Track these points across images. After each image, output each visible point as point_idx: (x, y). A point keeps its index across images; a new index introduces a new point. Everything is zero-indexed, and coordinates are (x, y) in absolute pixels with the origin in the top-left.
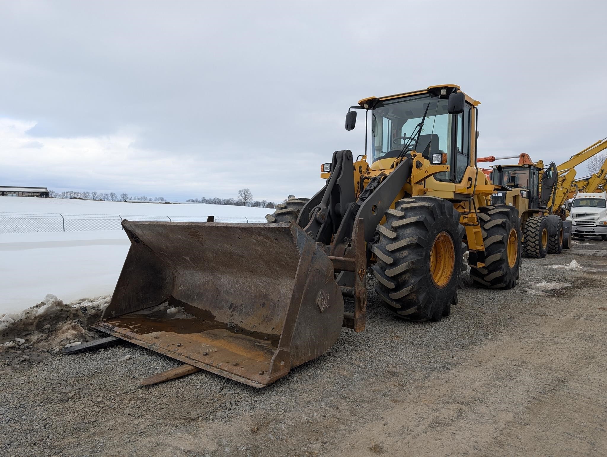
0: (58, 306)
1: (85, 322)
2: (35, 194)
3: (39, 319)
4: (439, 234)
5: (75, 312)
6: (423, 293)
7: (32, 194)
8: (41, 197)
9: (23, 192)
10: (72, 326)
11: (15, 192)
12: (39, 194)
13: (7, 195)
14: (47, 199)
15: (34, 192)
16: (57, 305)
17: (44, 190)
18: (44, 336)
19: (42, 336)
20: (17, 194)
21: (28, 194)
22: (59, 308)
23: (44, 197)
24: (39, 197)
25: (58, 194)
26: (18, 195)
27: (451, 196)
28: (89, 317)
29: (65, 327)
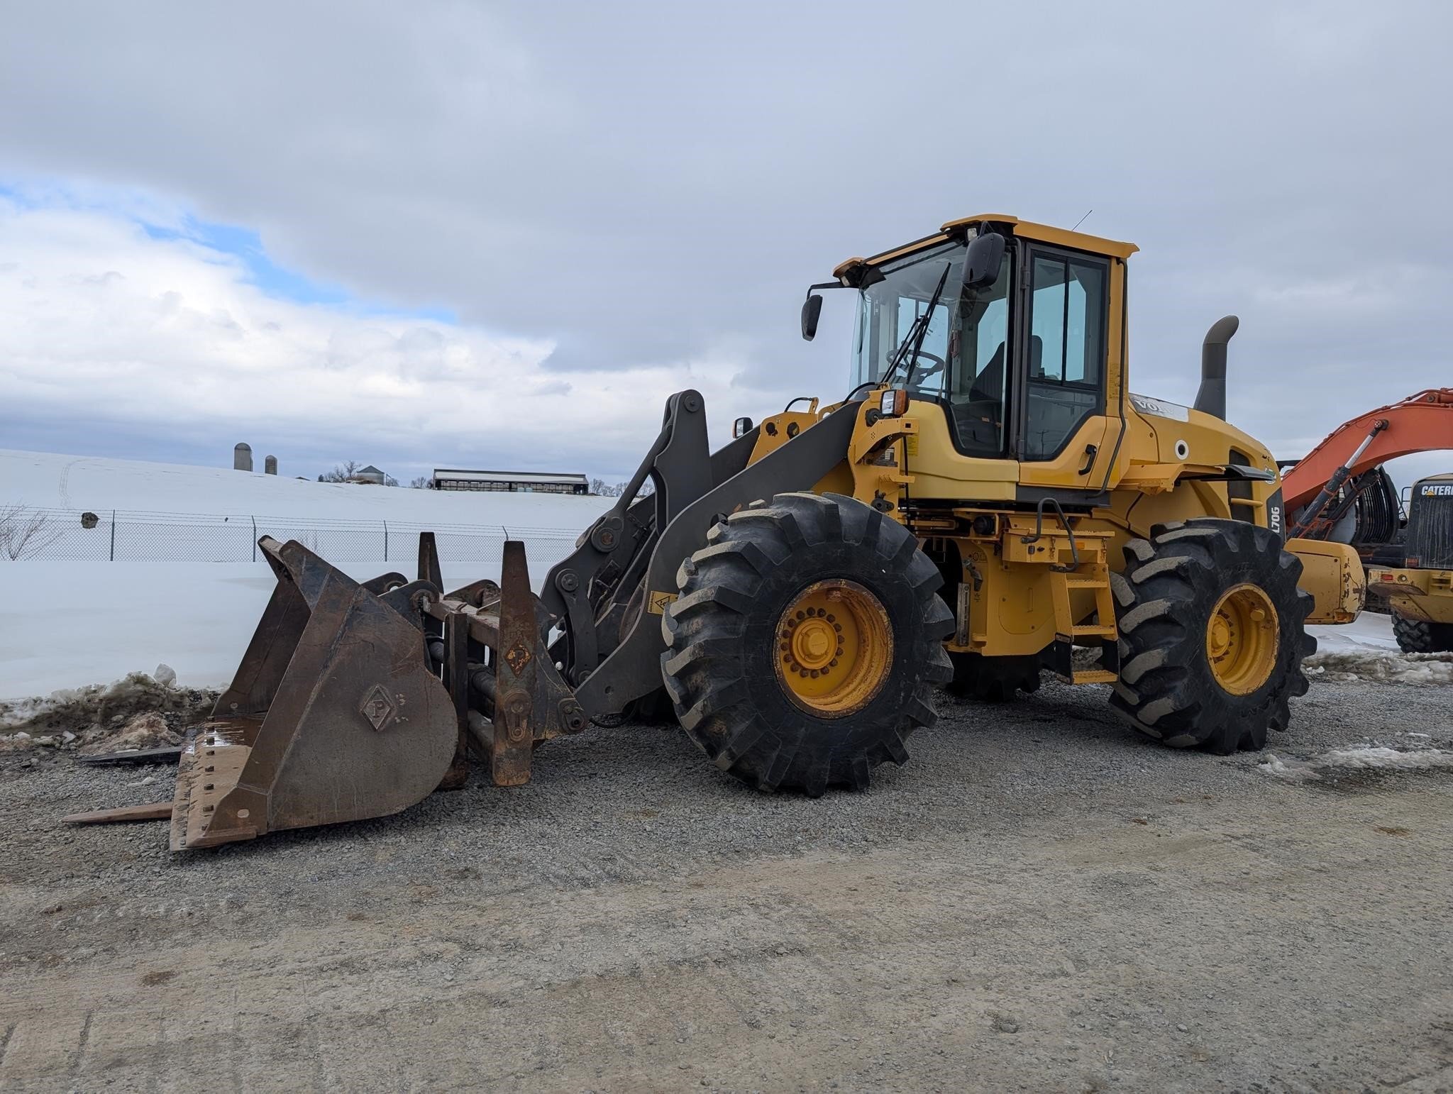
0: (138, 685)
1: (186, 718)
2: (565, 487)
3: (106, 704)
4: (818, 584)
5: (176, 699)
6: (744, 722)
7: (560, 488)
8: (575, 494)
9: (543, 484)
10: (148, 722)
11: (529, 484)
12: (571, 488)
13: (516, 490)
14: (585, 497)
15: (563, 484)
16: (136, 683)
17: (580, 480)
18: (106, 732)
19: (102, 733)
20: (535, 487)
21: (553, 487)
22: (139, 687)
23: (579, 494)
24: (570, 493)
25: (609, 488)
26: (536, 490)
27: (1010, 494)
28: (198, 710)
29: (137, 723)
